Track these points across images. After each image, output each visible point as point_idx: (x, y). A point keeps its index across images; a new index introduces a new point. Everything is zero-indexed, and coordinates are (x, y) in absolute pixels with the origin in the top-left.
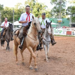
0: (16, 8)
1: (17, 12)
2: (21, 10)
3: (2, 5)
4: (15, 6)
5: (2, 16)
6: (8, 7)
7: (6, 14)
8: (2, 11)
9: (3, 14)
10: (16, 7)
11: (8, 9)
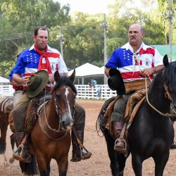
0: (112, 16)
1: (115, 27)
2: (129, 21)
3: (65, 7)
4: (110, 6)
5: (67, 43)
6: (84, 13)
7: (77, 36)
8: (65, 28)
9: (67, 38)
10: (113, 10)
11: (84, 20)
